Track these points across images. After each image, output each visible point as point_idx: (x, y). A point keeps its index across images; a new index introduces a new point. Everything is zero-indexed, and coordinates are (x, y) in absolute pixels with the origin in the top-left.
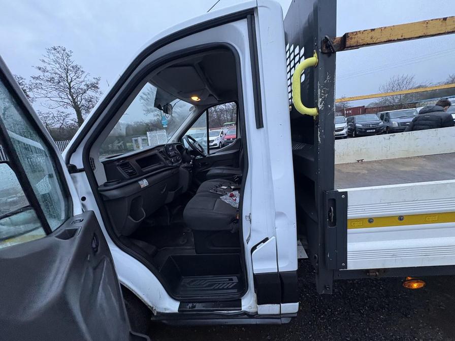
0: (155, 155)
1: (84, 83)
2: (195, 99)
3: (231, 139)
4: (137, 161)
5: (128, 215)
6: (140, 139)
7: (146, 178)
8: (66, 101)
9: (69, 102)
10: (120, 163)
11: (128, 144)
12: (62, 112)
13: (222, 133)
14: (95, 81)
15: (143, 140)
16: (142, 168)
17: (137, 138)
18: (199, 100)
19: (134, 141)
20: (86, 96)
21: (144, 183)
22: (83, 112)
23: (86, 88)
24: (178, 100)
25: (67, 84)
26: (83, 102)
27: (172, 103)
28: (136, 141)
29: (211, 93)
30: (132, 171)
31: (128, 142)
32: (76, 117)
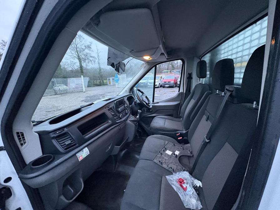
0: (104, 114)
1: (84, 45)
2: (147, 58)
3: (167, 82)
4: (79, 128)
5: (59, 196)
6: (111, 79)
7: (87, 146)
8: (74, 55)
9: (76, 56)
10: (55, 135)
11: (105, 81)
12: (72, 62)
13: (161, 78)
14: (89, 44)
15: (113, 79)
16: (83, 135)
17: (109, 78)
18: (151, 59)
19: (108, 79)
20: (85, 52)
21: (84, 153)
22: (83, 62)
23: (84, 48)
24: (131, 58)
25: (75, 46)
26: (83, 56)
27: (125, 62)
28: (109, 79)
29: (163, 51)
30: (69, 142)
31: (105, 80)
32: (79, 64)
